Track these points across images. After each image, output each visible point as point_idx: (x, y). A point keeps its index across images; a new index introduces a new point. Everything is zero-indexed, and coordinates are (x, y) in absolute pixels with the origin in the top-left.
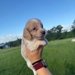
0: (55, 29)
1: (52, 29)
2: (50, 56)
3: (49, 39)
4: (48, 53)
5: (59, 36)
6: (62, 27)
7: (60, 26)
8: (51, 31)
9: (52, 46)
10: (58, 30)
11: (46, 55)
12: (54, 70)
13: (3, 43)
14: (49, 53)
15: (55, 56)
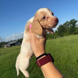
0: (68, 23)
1: (65, 24)
2: (64, 53)
3: (62, 34)
4: (61, 49)
5: (73, 32)
6: (76, 22)
7: (74, 20)
8: (64, 25)
9: (65, 42)
10: (72, 25)
11: (59, 51)
12: (69, 67)
13: (16, 40)
14: (63, 50)
15: (69, 53)
